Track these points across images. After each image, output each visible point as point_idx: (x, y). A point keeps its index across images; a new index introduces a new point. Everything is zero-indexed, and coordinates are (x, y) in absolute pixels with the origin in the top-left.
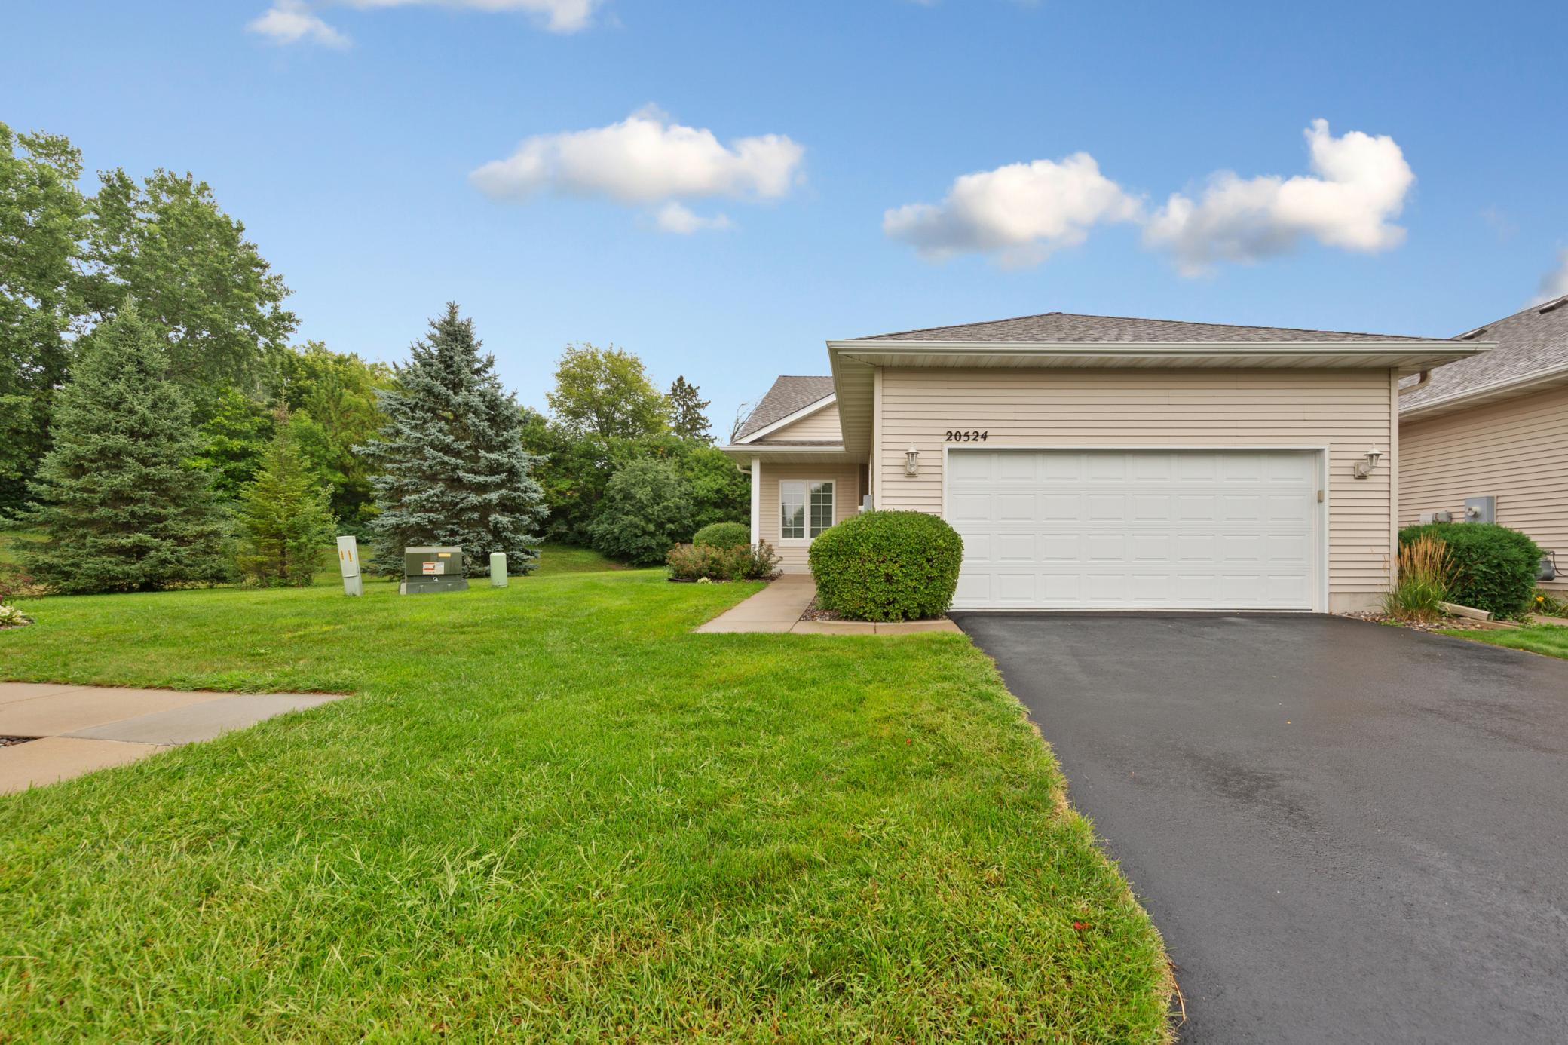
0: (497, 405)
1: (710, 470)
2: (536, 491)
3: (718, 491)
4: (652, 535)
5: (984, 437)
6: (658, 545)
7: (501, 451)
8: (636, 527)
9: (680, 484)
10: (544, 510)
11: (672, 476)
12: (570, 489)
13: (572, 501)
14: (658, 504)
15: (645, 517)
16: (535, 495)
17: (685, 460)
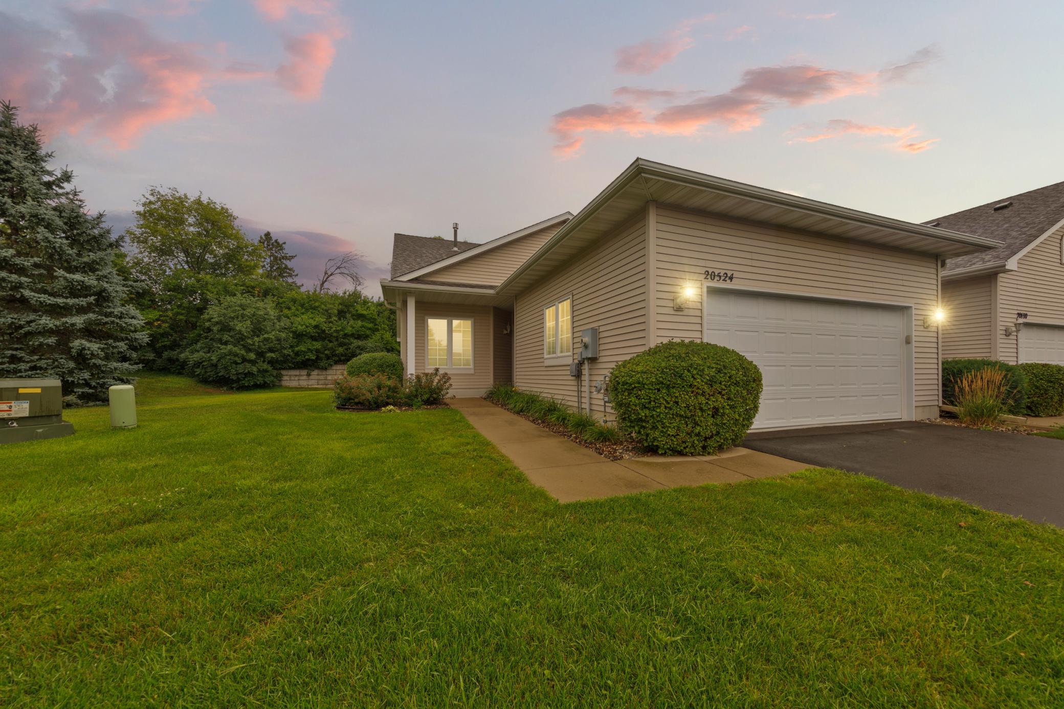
0: (79, 223)
1: (307, 310)
2: (133, 317)
3: (316, 327)
4: (253, 362)
5: (731, 278)
6: (259, 371)
7: (85, 272)
8: (236, 355)
9: (279, 319)
10: (143, 337)
11: (272, 313)
12: (158, 320)
13: (161, 331)
14: (258, 336)
15: (244, 346)
16: (134, 322)
17: (281, 300)
